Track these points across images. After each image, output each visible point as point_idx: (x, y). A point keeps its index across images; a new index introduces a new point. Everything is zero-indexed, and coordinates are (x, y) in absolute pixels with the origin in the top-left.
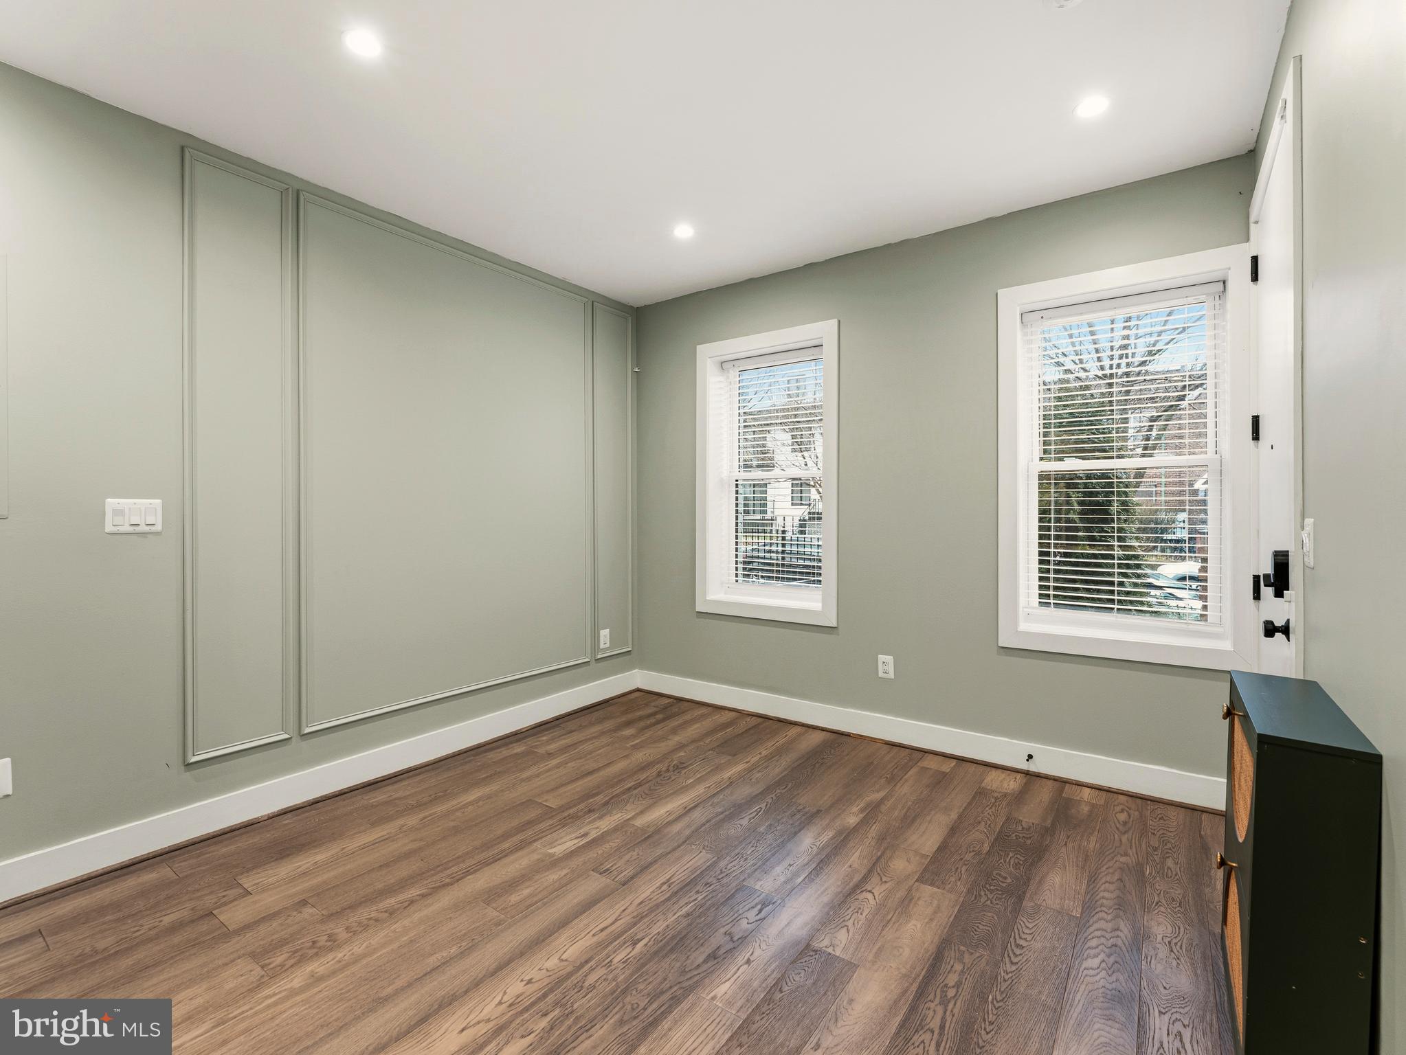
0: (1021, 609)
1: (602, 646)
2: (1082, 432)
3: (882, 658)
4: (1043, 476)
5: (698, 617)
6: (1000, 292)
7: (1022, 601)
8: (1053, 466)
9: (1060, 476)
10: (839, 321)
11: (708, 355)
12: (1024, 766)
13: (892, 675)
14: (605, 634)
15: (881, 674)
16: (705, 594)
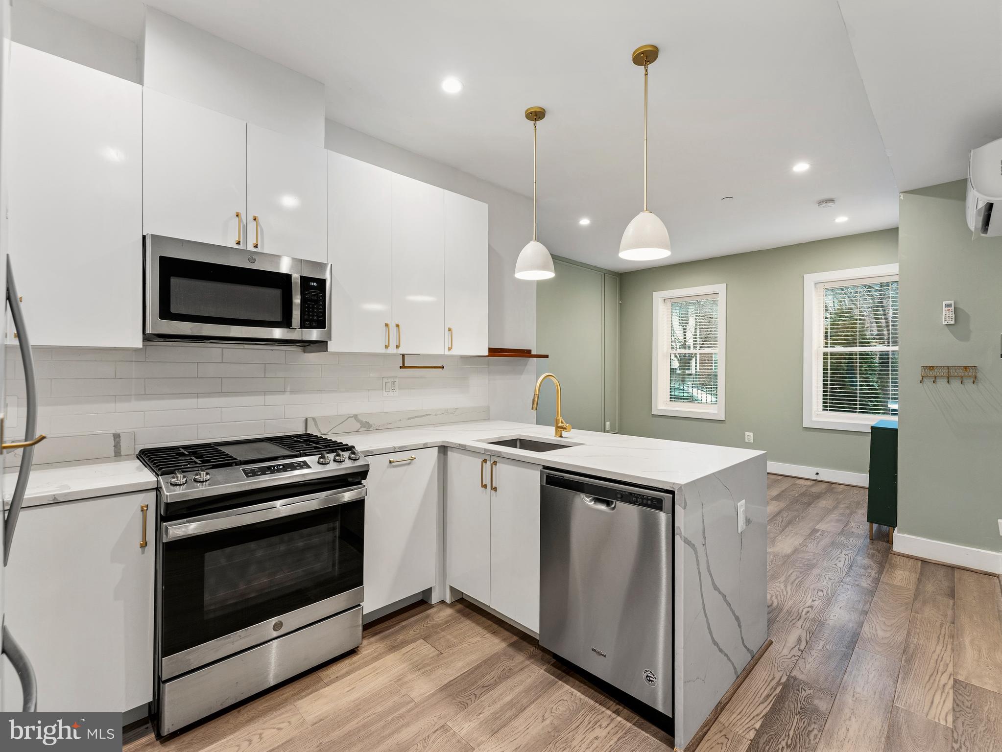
0: (814, 412)
1: (607, 429)
2: (848, 331)
3: (747, 433)
4: (825, 354)
5: (653, 417)
6: (805, 276)
7: (814, 408)
8: (830, 350)
9: (832, 354)
10: (727, 284)
11: (658, 297)
12: (815, 477)
13: (752, 441)
14: (608, 423)
15: (747, 441)
16: (657, 407)
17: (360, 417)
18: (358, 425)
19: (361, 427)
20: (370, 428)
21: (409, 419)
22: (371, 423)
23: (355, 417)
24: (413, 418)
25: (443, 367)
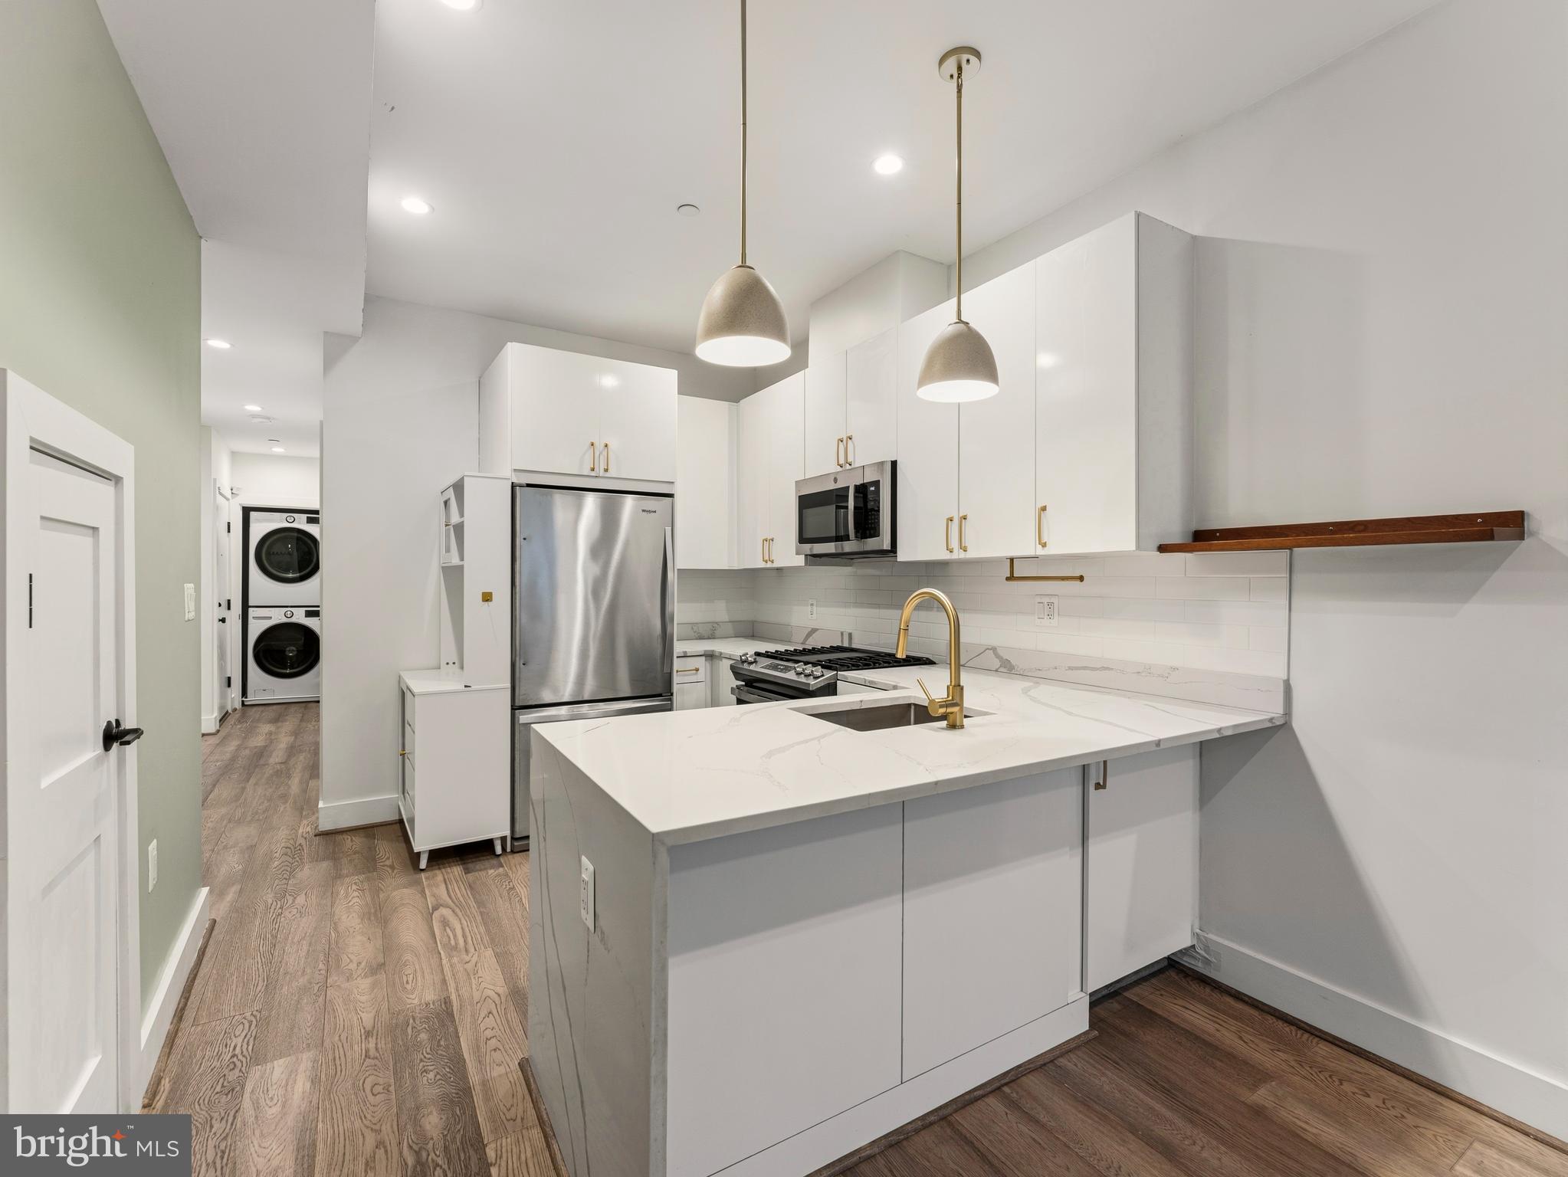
17: (1000, 652)
18: (997, 663)
19: (1001, 666)
20: (1011, 671)
21: (1070, 668)
22: (1013, 662)
23: (994, 649)
24: (1077, 668)
25: (1081, 578)
